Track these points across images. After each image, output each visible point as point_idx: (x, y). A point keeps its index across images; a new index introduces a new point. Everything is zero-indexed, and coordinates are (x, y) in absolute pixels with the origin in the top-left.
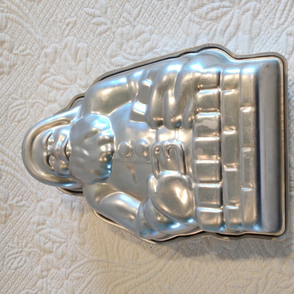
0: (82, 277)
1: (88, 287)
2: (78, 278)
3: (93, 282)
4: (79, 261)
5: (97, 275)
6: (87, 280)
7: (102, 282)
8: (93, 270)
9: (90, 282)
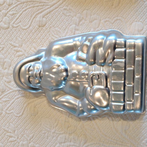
0: (8, 100)
1: (11, 106)
2: (6, 101)
3: (15, 103)
4: (7, 92)
5: (18, 98)
6: (11, 102)
7: (20, 102)
8: (16, 96)
9: (13, 102)
